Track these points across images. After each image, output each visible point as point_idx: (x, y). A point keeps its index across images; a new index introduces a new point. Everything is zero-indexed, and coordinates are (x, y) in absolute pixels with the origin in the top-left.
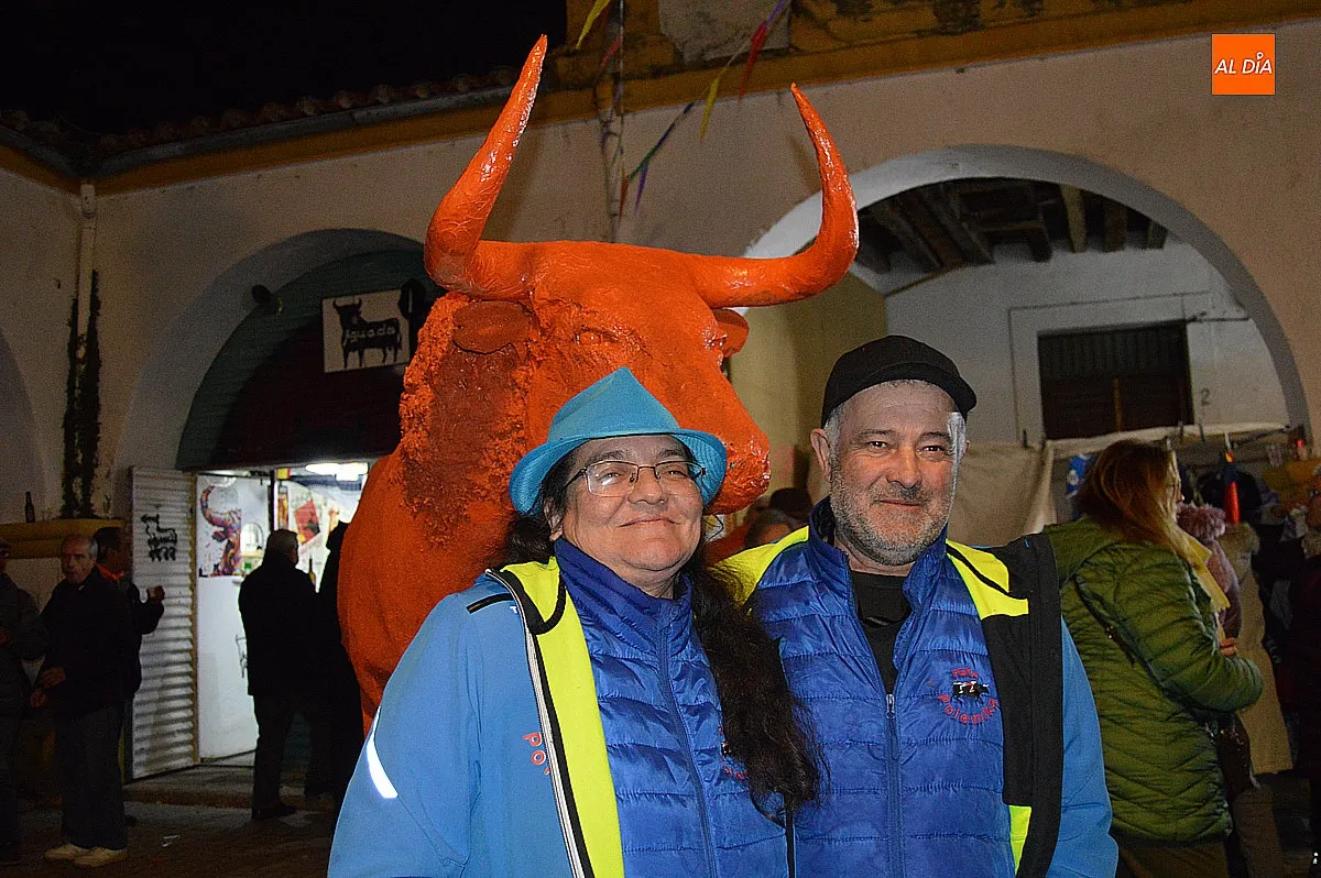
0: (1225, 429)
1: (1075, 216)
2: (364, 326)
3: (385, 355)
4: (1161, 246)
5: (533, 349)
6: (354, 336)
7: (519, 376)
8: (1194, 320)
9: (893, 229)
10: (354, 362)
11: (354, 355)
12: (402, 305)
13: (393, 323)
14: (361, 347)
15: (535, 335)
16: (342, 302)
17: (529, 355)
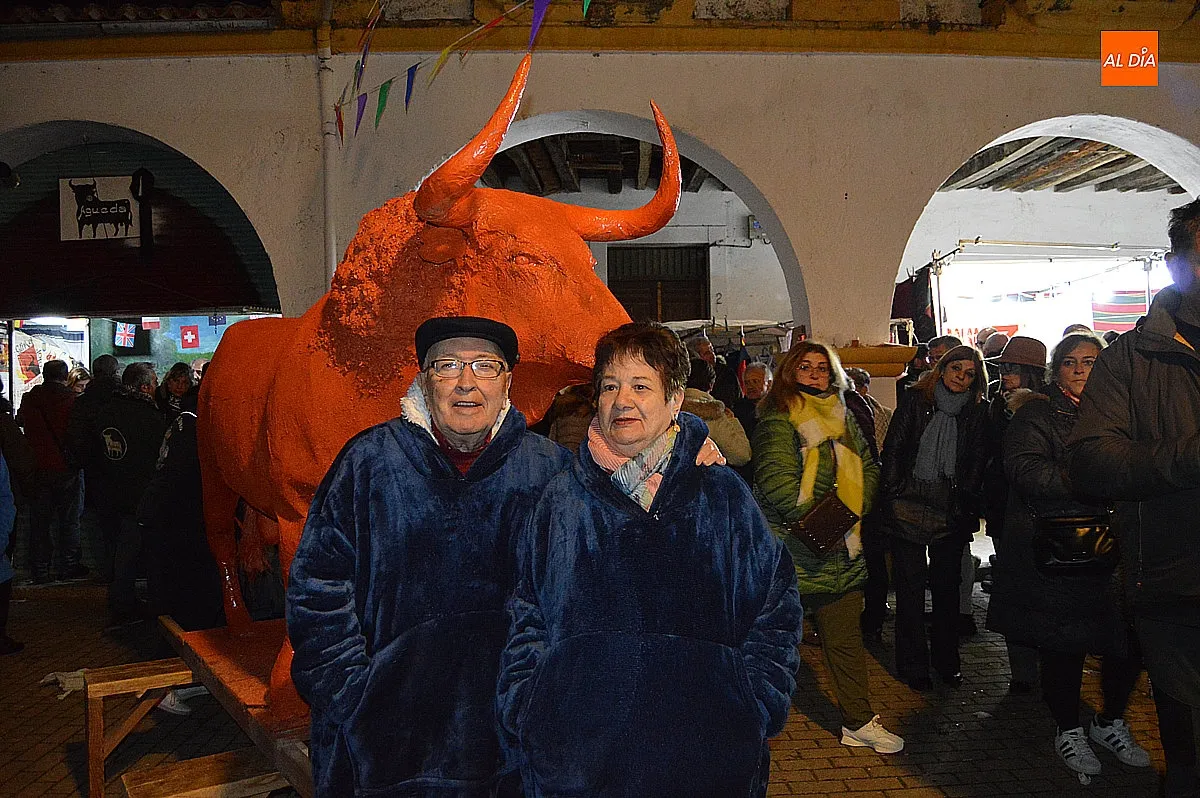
0: (740, 323)
1: (644, 164)
2: (97, 204)
3: (117, 230)
4: (696, 191)
5: (469, 262)
6: (89, 212)
7: (456, 281)
8: (714, 244)
9: (516, 161)
10: (88, 233)
11: (88, 229)
12: (134, 189)
13: (124, 203)
14: (94, 221)
15: (471, 253)
16: (77, 182)
17: (466, 266)
